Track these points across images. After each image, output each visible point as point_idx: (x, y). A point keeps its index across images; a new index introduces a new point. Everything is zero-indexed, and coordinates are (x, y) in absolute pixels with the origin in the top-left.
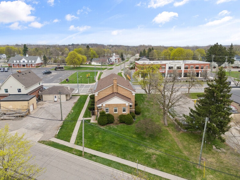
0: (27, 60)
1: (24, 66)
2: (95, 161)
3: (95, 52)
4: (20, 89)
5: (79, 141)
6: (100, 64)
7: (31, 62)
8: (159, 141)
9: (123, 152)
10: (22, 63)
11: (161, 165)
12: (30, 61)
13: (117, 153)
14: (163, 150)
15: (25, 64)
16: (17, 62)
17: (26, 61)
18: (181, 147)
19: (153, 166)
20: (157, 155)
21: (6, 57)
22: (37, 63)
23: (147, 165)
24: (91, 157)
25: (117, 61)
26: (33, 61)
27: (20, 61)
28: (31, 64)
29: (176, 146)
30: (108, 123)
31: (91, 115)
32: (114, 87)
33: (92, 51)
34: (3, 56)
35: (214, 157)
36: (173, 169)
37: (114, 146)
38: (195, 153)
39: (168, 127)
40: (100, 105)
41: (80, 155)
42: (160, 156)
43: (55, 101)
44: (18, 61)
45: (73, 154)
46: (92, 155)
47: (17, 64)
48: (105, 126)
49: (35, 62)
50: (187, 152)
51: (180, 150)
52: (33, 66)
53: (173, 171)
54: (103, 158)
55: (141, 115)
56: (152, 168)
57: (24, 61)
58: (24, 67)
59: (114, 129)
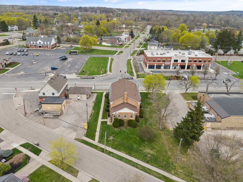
0: (42, 41)
1: (40, 47)
2: (113, 157)
3: (105, 29)
4: (54, 93)
5: (101, 140)
6: (111, 45)
7: (47, 43)
8: (154, 143)
9: (130, 150)
10: (39, 44)
11: (152, 161)
12: (45, 43)
13: (126, 152)
14: (155, 151)
15: (41, 45)
16: (33, 43)
17: (42, 43)
18: (167, 148)
19: (147, 162)
20: (151, 154)
21: (17, 28)
22: (52, 44)
23: (144, 161)
24: (110, 153)
25: (127, 40)
26: (48, 43)
27: (36, 43)
28: (47, 46)
29: (164, 148)
30: (120, 126)
31: (107, 117)
32: (125, 99)
33: (102, 27)
34: (14, 28)
35: (187, 157)
36: (159, 165)
37: (124, 146)
38: (175, 154)
39: (162, 130)
40: (115, 113)
41: (103, 152)
42: (152, 155)
43: (78, 99)
44: (35, 43)
45: (98, 150)
46: (110, 152)
47: (34, 45)
48: (118, 128)
49: (50, 43)
50: (170, 153)
51: (166, 151)
52: (49, 47)
53: (159, 166)
54: (117, 155)
55: (144, 118)
56: (147, 163)
57: (40, 43)
58: (40, 49)
59: (124, 131)
